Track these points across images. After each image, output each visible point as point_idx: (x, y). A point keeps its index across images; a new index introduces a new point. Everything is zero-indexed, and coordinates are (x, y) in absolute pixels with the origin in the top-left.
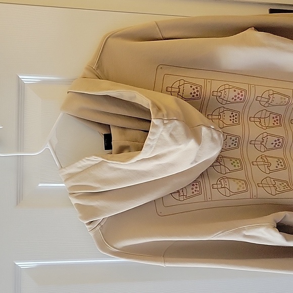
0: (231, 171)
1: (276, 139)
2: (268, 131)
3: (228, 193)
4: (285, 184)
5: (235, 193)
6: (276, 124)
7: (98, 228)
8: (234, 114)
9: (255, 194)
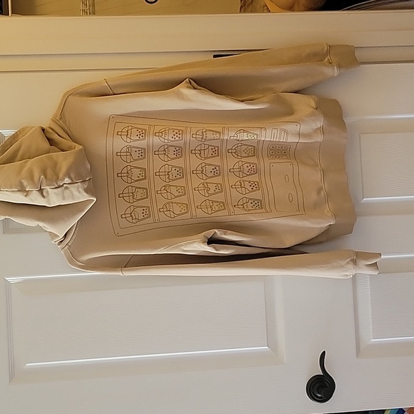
0: (176, 197)
1: (214, 167)
2: (206, 161)
3: (172, 215)
4: (222, 204)
5: (179, 215)
6: (214, 155)
7: (66, 247)
8: (177, 149)
9: (194, 214)
